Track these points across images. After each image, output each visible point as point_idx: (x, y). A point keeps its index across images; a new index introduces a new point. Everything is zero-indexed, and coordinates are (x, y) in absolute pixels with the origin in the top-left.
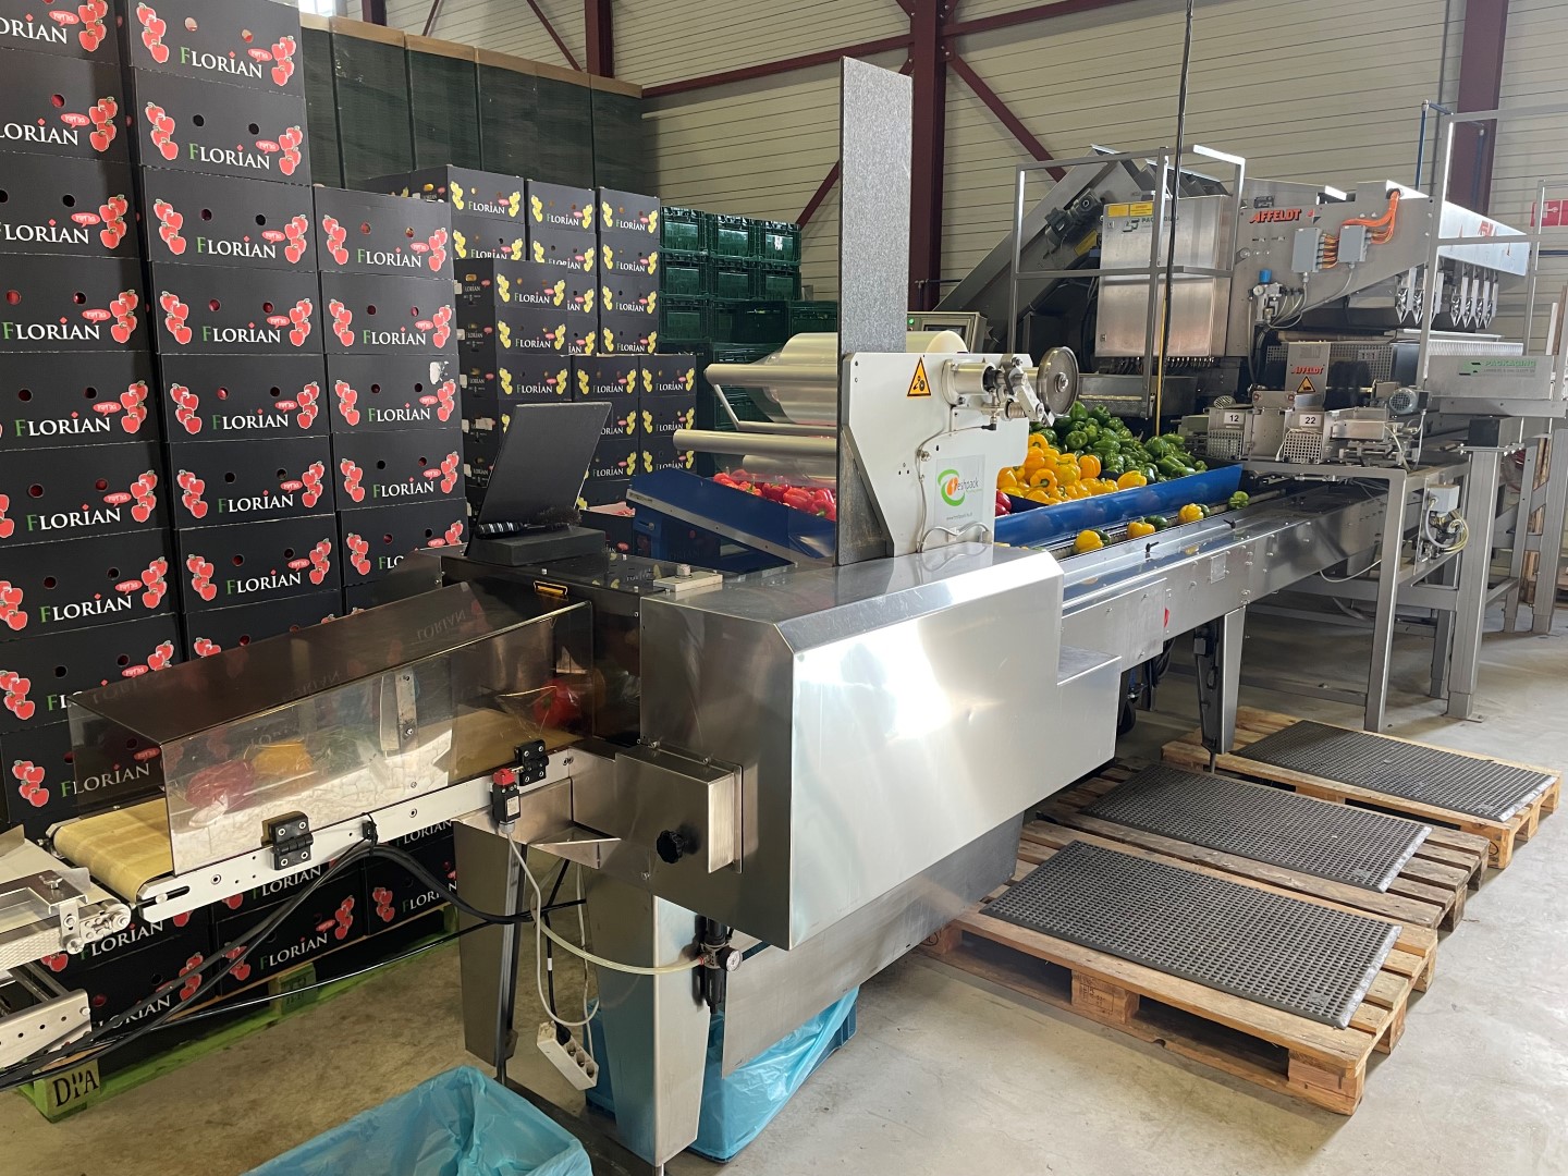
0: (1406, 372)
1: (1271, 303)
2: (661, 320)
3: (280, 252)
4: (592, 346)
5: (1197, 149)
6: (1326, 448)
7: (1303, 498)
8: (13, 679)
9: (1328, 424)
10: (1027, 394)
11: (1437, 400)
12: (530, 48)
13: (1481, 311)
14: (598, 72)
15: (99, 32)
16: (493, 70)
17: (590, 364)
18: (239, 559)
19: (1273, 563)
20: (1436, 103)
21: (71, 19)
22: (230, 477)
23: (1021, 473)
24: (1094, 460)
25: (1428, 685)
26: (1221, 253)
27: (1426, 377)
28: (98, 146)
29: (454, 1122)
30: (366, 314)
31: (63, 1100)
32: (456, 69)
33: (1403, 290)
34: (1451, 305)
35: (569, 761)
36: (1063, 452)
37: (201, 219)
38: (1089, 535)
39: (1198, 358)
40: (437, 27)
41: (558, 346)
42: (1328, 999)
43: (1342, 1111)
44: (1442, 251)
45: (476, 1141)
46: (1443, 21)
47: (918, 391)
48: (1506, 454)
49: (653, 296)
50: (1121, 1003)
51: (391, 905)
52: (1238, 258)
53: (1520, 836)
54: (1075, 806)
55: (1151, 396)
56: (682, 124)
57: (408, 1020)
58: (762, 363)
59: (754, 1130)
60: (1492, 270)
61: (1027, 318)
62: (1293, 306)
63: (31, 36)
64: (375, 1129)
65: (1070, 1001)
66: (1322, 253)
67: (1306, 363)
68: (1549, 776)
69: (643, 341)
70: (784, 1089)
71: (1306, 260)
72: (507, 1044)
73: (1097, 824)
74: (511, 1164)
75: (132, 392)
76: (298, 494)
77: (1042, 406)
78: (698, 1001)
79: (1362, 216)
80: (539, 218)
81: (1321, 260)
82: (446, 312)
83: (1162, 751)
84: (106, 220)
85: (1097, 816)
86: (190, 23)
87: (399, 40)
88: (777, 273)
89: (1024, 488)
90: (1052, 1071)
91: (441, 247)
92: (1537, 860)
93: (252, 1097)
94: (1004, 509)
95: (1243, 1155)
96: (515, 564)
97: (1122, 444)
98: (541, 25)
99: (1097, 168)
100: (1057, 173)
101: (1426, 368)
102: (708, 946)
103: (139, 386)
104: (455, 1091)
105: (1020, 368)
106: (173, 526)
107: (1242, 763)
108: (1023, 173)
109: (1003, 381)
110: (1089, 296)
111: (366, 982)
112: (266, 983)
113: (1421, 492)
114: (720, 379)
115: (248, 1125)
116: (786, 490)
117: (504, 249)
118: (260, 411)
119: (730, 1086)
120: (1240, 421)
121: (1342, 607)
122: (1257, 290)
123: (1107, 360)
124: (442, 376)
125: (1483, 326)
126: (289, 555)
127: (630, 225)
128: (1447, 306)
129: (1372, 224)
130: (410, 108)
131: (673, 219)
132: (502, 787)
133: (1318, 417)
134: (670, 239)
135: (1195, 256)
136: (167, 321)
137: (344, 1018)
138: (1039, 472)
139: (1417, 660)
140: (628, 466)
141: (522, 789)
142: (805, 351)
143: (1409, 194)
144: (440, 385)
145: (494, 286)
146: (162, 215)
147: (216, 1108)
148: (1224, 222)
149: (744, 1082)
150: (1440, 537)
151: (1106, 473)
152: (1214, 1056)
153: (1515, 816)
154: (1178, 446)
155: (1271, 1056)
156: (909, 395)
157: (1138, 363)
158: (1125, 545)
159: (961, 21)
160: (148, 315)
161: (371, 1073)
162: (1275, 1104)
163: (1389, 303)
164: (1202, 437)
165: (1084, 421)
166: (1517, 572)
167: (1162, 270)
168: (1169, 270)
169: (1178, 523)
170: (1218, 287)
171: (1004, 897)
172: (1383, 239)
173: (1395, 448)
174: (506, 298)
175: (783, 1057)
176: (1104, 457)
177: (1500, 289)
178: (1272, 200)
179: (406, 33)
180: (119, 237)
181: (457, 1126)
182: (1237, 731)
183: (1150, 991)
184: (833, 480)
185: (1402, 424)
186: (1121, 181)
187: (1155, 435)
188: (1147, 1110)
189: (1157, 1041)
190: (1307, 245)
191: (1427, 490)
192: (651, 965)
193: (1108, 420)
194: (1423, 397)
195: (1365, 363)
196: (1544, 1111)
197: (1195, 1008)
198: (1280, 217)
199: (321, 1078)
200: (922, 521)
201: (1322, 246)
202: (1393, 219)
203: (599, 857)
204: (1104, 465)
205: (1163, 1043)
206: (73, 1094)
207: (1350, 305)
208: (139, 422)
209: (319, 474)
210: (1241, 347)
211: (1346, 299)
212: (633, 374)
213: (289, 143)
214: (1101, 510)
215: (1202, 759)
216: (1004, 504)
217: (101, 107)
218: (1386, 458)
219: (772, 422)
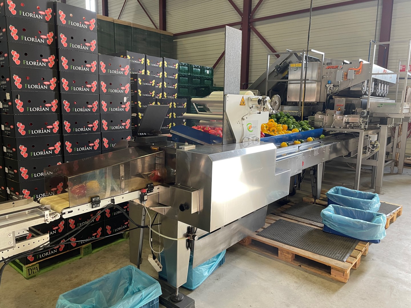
0: (364, 106)
1: (331, 89)
2: (178, 90)
3: (90, 69)
4: (161, 96)
5: (312, 50)
6: (344, 125)
7: (338, 137)
8: (24, 169)
9: (344, 119)
10: (268, 105)
11: (372, 113)
12: (145, 23)
13: (384, 92)
14: (162, 29)
15: (50, 17)
16: (136, 28)
17: (161, 101)
18: (78, 143)
19: (331, 153)
20: (374, 40)
21: (43, 13)
22: (76, 123)
23: (268, 128)
24: (286, 126)
25: (370, 186)
26: (318, 76)
27: (369, 107)
28: (48, 43)
29: (127, 278)
30: (110, 85)
31: (30, 274)
32: (126, 28)
33: (364, 86)
34: (376, 90)
35: (158, 188)
36: (278, 124)
37: (72, 61)
38: (284, 143)
39: (312, 102)
40: (121, 18)
41: (153, 96)
42: (341, 255)
43: (344, 282)
44: (373, 76)
45: (133, 282)
46: (376, 20)
47: (242, 104)
48: (389, 127)
49: (176, 84)
50: (290, 256)
51: (110, 230)
52: (323, 78)
53: (391, 221)
54: (280, 211)
55: (300, 111)
56: (183, 43)
57: (115, 258)
58: (205, 98)
59: (200, 283)
60: (387, 82)
61: (270, 92)
62: (336, 89)
63: (34, 17)
64: (109, 279)
65: (278, 256)
66: (343, 77)
67: (339, 104)
68: (399, 206)
69: (174, 96)
70: (207, 273)
71: (339, 78)
72: (140, 261)
73: (286, 215)
74: (142, 287)
75: (54, 102)
76: (92, 128)
77: (272, 108)
78: (187, 248)
79: (353, 67)
80: (149, 64)
81: (343, 78)
82: (128, 85)
83: (302, 199)
84: (49, 61)
85: (286, 213)
86: (71, 15)
87: (112, 20)
88: (207, 80)
89: (268, 132)
90: (273, 272)
91: (128, 69)
92: (395, 226)
93: (76, 274)
94: (263, 136)
95: (319, 291)
96: (146, 142)
97: (293, 122)
98: (148, 17)
99: (288, 55)
100: (278, 56)
101: (369, 105)
102: (190, 234)
103: (56, 100)
104: (128, 271)
105: (267, 99)
106: (62, 134)
107: (323, 202)
108: (269, 56)
109: (262, 102)
110: (286, 87)
111: (104, 249)
112: (80, 248)
113: (367, 136)
114: (194, 102)
115: (76, 281)
116: (210, 130)
117: (140, 72)
118: (84, 107)
119: (194, 271)
120: (323, 118)
121: (349, 165)
122: (327, 85)
123: (290, 102)
124: (127, 100)
125: (385, 96)
126: (89, 142)
127: (171, 67)
128: (375, 90)
129: (356, 70)
130: (115, 37)
131: (182, 65)
132: (143, 193)
133: (342, 117)
134: (181, 70)
135: (312, 77)
136: (63, 85)
137: (98, 257)
138: (272, 128)
139: (367, 179)
140: (169, 126)
141: (148, 194)
142: (215, 95)
143: (365, 62)
144: (126, 102)
145: (137, 81)
146: (63, 60)
147: (68, 277)
148: (319, 69)
149: (198, 270)
150: (373, 147)
151: (289, 129)
152: (313, 269)
153: (390, 215)
154: (307, 123)
155: (327, 269)
156: (240, 105)
157: (298, 103)
158: (293, 146)
159: (255, 18)
160: (59, 84)
161: (105, 270)
162: (328, 280)
163: (360, 89)
164: (313, 121)
165: (284, 116)
166: (394, 158)
167: (303, 80)
168: (305, 80)
169: (307, 141)
170: (318, 85)
171: (262, 231)
172: (359, 73)
173: (361, 125)
174: (140, 84)
175: (207, 265)
176: (288, 125)
177: (389, 87)
178: (331, 63)
179: (114, 19)
180: (53, 65)
181: (128, 279)
182: (321, 195)
183: (297, 253)
184: (222, 126)
185: (363, 119)
186: (294, 58)
187: (302, 120)
188: (296, 281)
189: (299, 266)
190: (340, 74)
191: (369, 135)
192: (177, 238)
193: (290, 117)
194: (368, 112)
195: (354, 104)
196: (394, 283)
197: (308, 257)
198: (333, 68)
199: (93, 270)
200: (243, 135)
201: (344, 75)
202: (361, 69)
203: (165, 212)
204: (288, 127)
205: (300, 266)
206: (33, 273)
207: (351, 90)
208: (56, 109)
209: (97, 123)
210: (323, 100)
211: (349, 88)
212: (171, 103)
213: (93, 44)
214: (287, 138)
215: (312, 201)
216: (263, 135)
217: (50, 34)
218: (359, 127)
219: (207, 112)
